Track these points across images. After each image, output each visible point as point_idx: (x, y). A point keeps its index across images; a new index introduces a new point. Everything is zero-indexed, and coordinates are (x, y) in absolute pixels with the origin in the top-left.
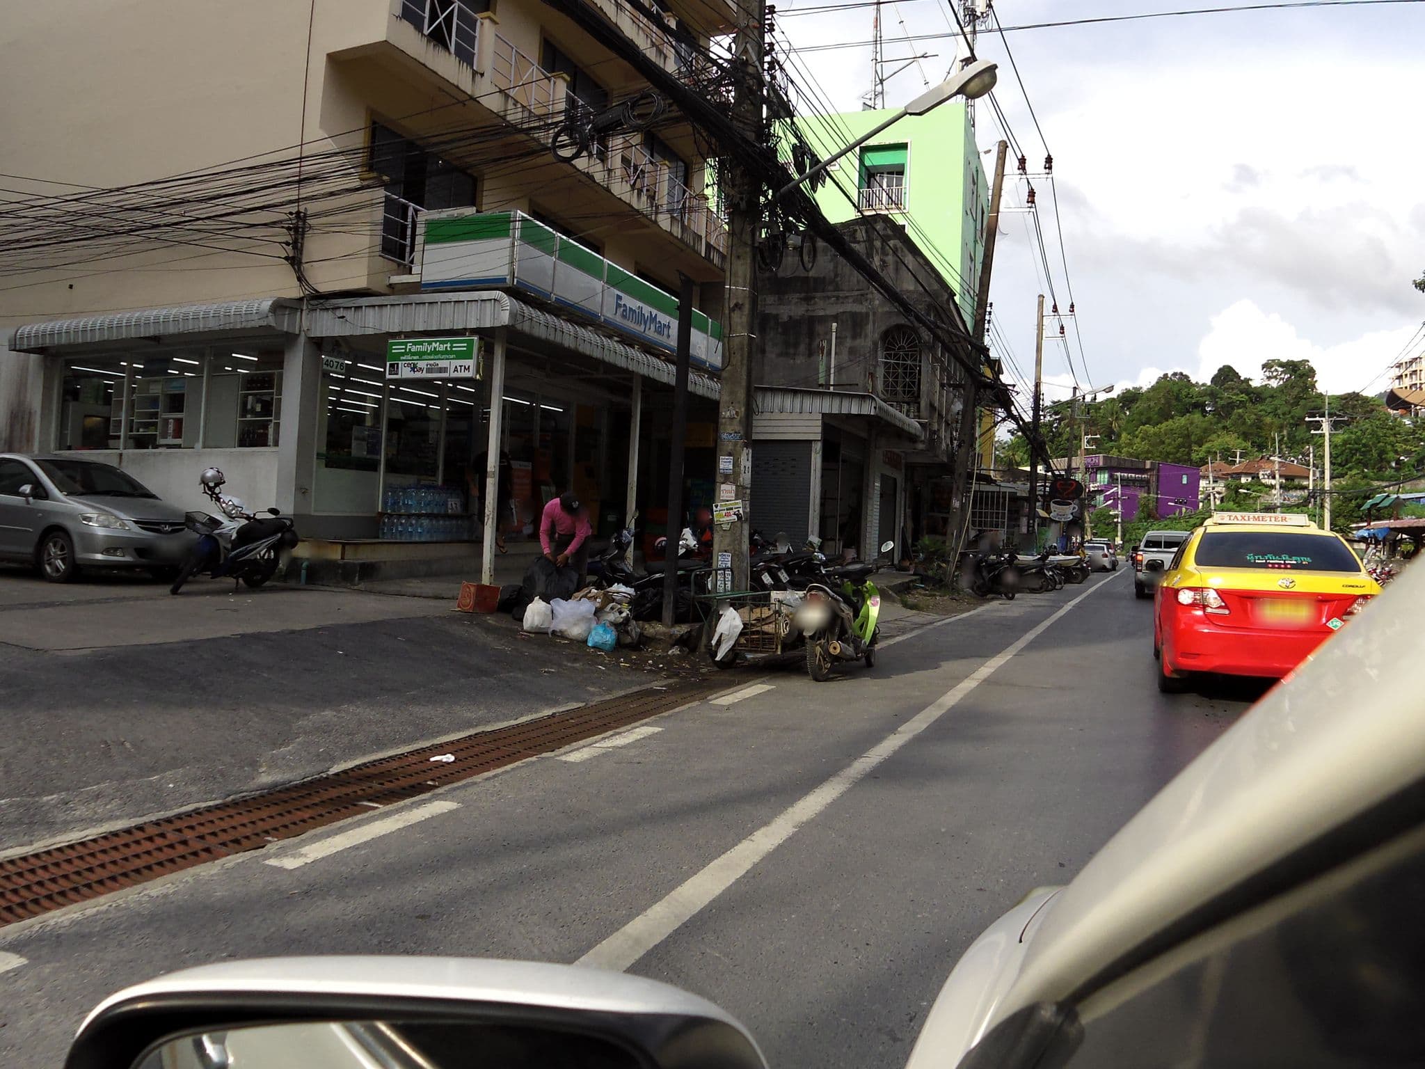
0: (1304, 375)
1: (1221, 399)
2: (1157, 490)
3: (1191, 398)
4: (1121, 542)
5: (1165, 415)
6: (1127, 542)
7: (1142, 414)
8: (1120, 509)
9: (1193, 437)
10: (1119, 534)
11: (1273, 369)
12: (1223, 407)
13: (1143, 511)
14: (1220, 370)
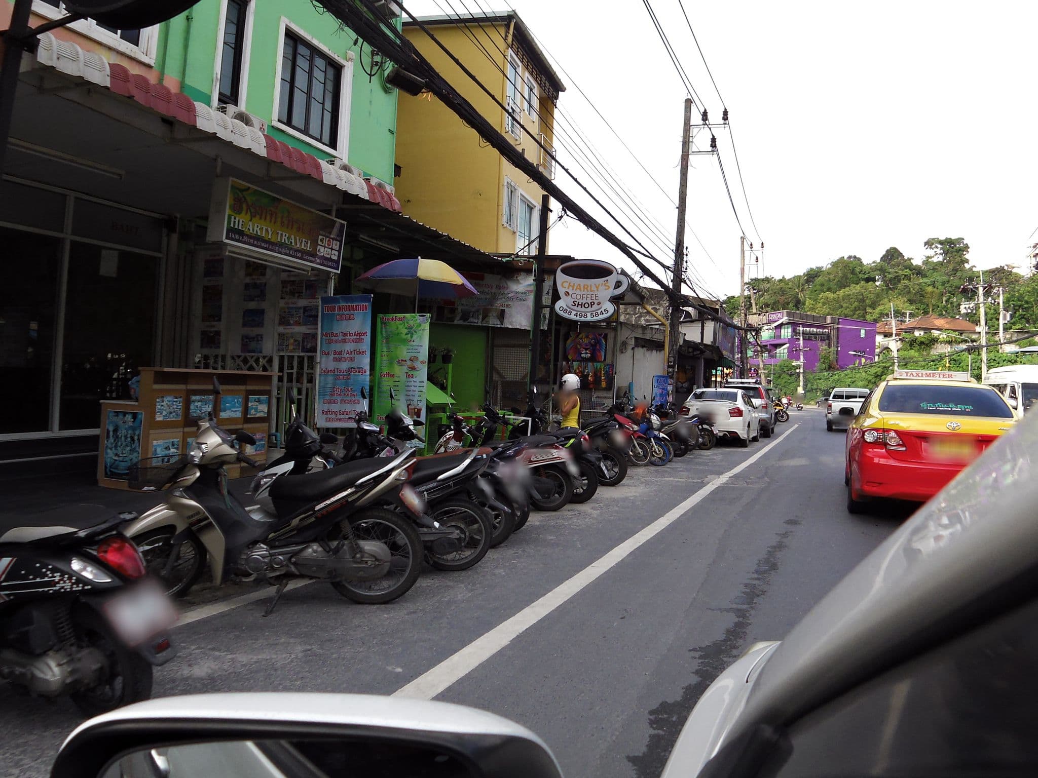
0: (960, 250)
1: (889, 273)
2: (837, 344)
3: (864, 274)
4: (803, 392)
5: (842, 285)
6: (808, 391)
7: (823, 285)
8: (802, 360)
9: (867, 301)
10: (801, 384)
11: (933, 246)
12: (890, 280)
13: (824, 363)
14: (887, 251)
